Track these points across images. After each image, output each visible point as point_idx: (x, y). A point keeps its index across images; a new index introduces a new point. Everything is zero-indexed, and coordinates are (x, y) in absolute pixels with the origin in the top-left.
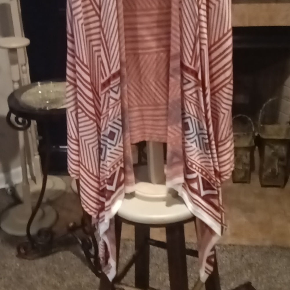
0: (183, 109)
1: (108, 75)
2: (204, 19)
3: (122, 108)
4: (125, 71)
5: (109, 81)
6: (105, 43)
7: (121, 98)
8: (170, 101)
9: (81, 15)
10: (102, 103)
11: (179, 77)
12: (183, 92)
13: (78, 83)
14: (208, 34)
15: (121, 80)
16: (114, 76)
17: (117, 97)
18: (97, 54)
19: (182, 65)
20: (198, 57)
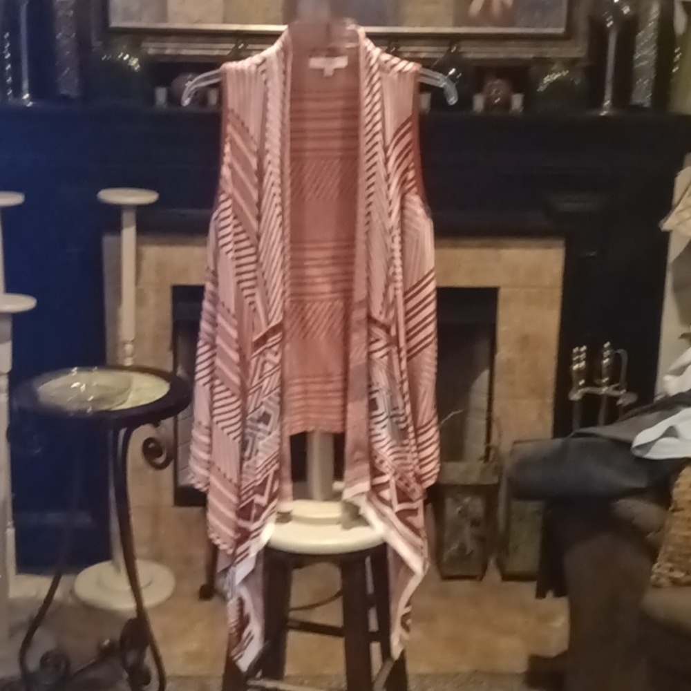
0: (369, 378)
1: (264, 330)
2: (397, 254)
3: (282, 378)
4: (287, 325)
5: (264, 339)
7: (282, 361)
8: (352, 366)
9: (230, 246)
10: (251, 372)
11: (364, 333)
12: (370, 354)
13: (219, 341)
14: (404, 273)
15: (284, 336)
16: (274, 330)
17: (277, 359)
18: (249, 300)
19: (369, 316)
20: (389, 306)
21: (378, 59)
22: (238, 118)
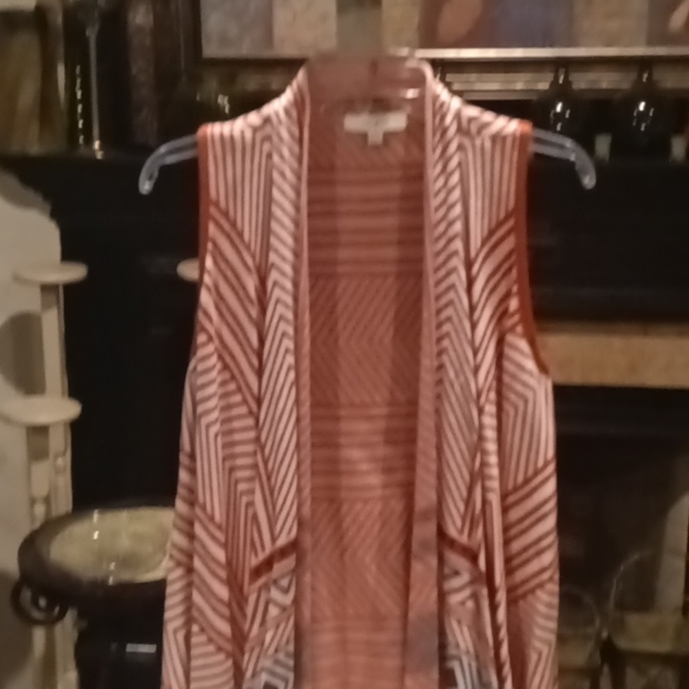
0: (442, 633)
1: (269, 548)
2: (490, 434)
3: (297, 627)
4: (307, 541)
5: (268, 564)
6: (265, 476)
7: (296, 602)
8: (412, 615)
9: (215, 415)
10: (249, 610)
11: (434, 562)
12: (442, 596)
13: (197, 563)
14: (502, 466)
15: (299, 561)
16: (283, 553)
17: (288, 599)
18: (244, 500)
19: (442, 534)
20: (477, 518)
21: (458, 116)
22: (226, 214)
